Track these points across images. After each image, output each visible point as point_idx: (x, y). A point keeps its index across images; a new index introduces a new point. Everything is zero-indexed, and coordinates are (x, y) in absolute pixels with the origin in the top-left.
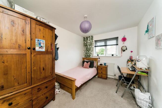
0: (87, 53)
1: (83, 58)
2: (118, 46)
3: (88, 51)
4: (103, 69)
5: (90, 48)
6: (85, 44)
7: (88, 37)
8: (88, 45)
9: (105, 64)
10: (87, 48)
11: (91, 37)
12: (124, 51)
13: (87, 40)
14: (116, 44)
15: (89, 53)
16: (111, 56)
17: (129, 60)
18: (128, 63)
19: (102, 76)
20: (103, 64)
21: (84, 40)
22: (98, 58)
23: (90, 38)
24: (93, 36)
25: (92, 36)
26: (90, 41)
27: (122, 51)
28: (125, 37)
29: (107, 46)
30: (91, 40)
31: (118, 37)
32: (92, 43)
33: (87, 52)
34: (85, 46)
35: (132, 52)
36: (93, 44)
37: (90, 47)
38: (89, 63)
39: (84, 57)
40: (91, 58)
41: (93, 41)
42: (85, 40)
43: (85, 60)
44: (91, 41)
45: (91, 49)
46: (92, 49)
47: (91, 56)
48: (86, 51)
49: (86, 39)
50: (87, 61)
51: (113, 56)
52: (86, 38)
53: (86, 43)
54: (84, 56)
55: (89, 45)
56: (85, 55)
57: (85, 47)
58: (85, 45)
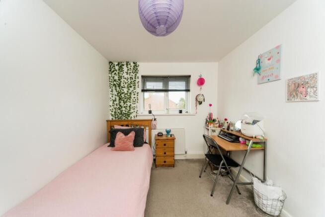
0: (120, 106)
1: (107, 121)
2: (188, 92)
3: (124, 103)
4: (167, 145)
5: (130, 93)
6: (115, 81)
7: (125, 63)
8: (122, 85)
9: (168, 132)
10: (119, 94)
11: (132, 65)
12: (200, 103)
13: (119, 70)
14: (184, 89)
15: (128, 108)
16: (178, 113)
17: (208, 119)
18: (208, 127)
19: (165, 162)
20: (164, 133)
21: (111, 71)
22: (152, 120)
23: (129, 66)
24: (138, 63)
25: (134, 63)
26: (129, 77)
27: (198, 104)
28: (202, 77)
29: (170, 92)
30: (132, 74)
31: (190, 76)
32: (136, 82)
33: (122, 104)
34: (114, 88)
35: (210, 105)
36: (137, 84)
37: (130, 91)
38: (132, 135)
39: (110, 118)
40: (133, 119)
41: (138, 75)
42: (113, 70)
43: (117, 127)
44: (134, 75)
45: (133, 96)
46: (136, 96)
47: (132, 115)
48: (117, 102)
49: (117, 68)
50: (125, 130)
51: (180, 114)
52: (117, 63)
53: (116, 78)
54: (112, 115)
55: (126, 86)
56: (113, 113)
57: (114, 91)
58: (115, 83)
